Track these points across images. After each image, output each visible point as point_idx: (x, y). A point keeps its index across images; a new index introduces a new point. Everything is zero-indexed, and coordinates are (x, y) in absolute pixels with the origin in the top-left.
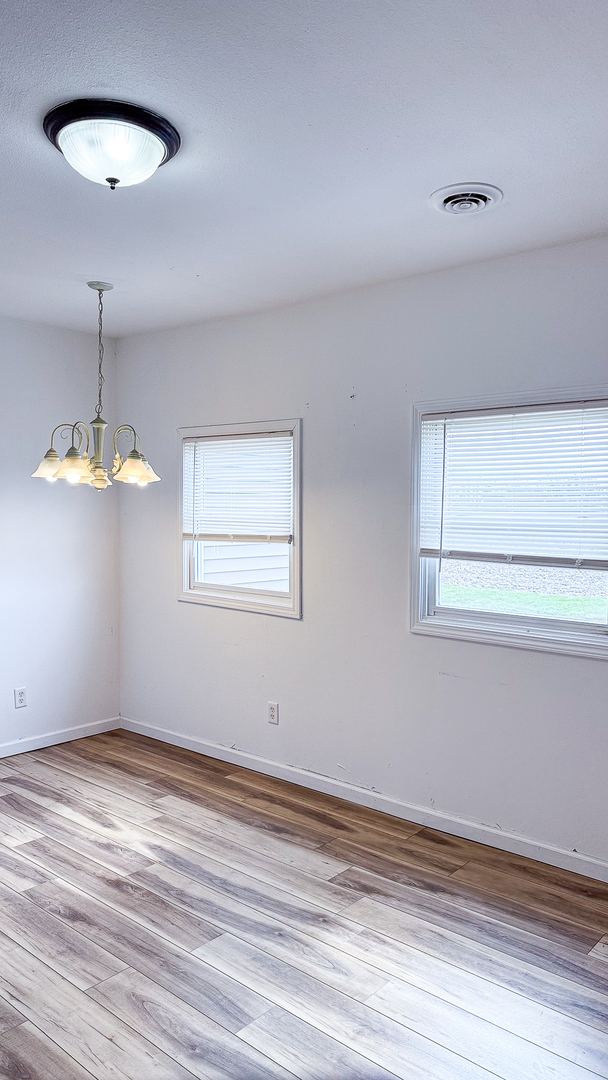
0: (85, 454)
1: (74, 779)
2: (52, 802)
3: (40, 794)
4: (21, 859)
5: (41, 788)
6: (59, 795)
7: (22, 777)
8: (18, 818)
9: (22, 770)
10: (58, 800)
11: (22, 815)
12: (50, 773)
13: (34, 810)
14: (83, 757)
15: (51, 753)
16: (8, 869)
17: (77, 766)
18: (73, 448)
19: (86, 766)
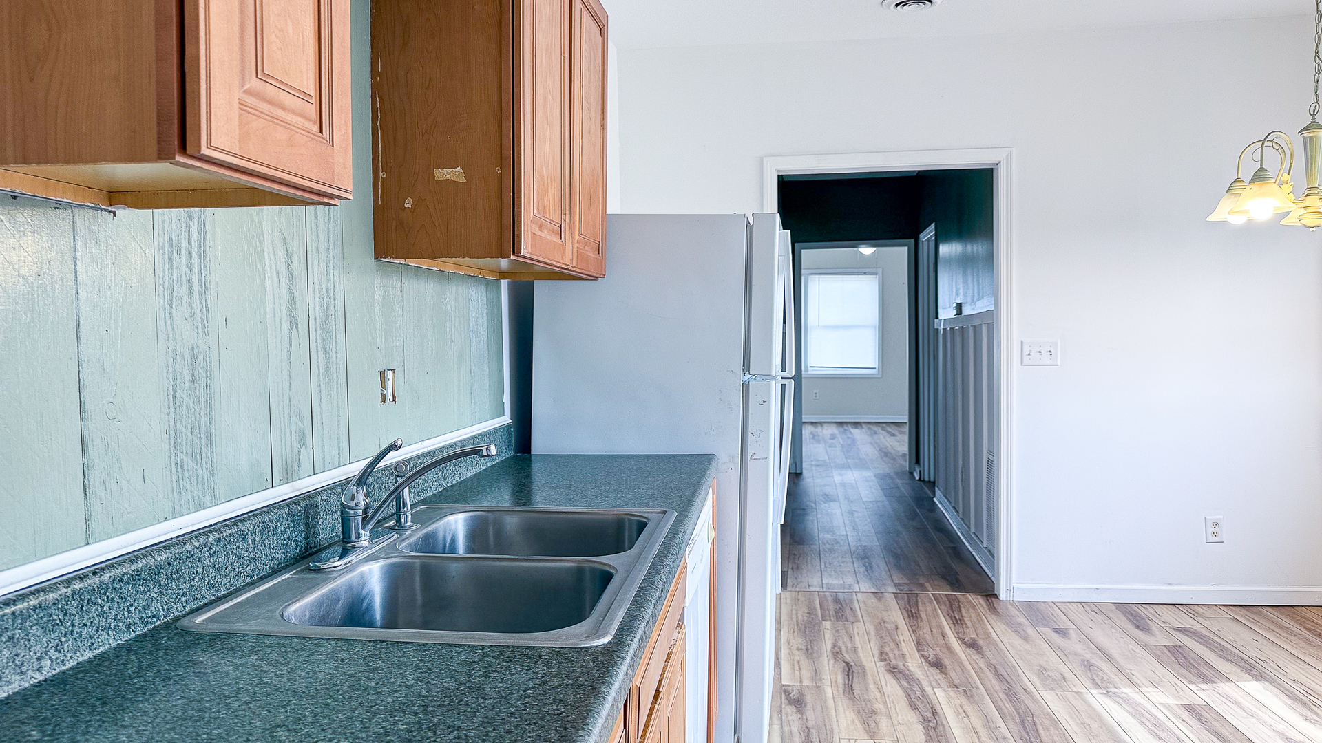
0: (1286, 177)
1: (1283, 652)
2: (1234, 669)
3: (1220, 656)
4: (1164, 719)
5: (1225, 649)
6: (1249, 664)
7: (1204, 632)
8: (1181, 675)
9: (1207, 623)
10: (1245, 670)
11: (1185, 672)
12: (1247, 636)
13: (1205, 672)
14: (1308, 629)
15: (1261, 614)
16: (1142, 723)
17: (1293, 638)
18: (1261, 169)
19: (1308, 641)
